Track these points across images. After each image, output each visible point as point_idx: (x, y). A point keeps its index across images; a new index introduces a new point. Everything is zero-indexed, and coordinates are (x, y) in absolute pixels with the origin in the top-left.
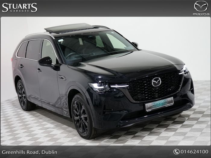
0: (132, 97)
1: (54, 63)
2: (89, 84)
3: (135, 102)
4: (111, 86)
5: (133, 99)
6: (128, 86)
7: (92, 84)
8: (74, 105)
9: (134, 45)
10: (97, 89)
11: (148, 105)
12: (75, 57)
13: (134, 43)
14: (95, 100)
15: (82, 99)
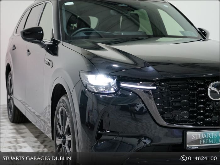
0: (162, 113)
1: (47, 39)
2: (81, 74)
3: (165, 124)
4: (122, 84)
5: (163, 118)
6: (155, 88)
7: (86, 75)
8: (58, 117)
9: (203, 33)
10: (92, 87)
11: (192, 136)
12: (85, 33)
13: (203, 30)
14: (89, 111)
15: (68, 105)
